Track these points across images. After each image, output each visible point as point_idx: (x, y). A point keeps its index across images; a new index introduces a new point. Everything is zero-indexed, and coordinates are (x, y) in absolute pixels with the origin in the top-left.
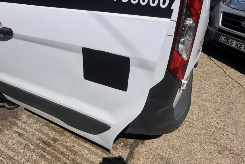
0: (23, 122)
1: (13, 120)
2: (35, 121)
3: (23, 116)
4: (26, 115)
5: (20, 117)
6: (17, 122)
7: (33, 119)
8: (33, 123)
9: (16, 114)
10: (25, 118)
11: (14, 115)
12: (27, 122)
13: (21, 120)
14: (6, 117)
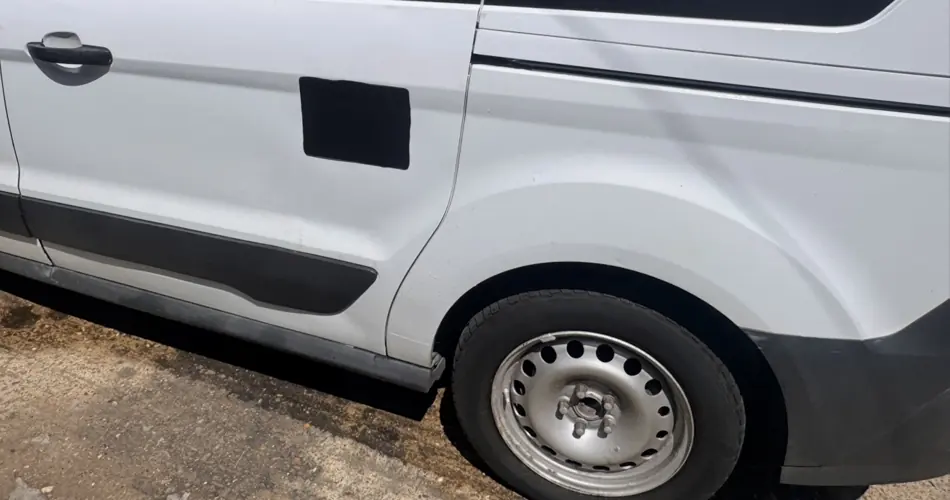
0: (341, 490)
1: (297, 485)
2: (387, 480)
3: (332, 467)
4: (339, 460)
5: (320, 470)
6: (322, 496)
7: (374, 474)
8: (384, 490)
9: (297, 459)
10: (344, 473)
11: (292, 466)
12: (358, 490)
13: (331, 484)
14: (268, 476)
